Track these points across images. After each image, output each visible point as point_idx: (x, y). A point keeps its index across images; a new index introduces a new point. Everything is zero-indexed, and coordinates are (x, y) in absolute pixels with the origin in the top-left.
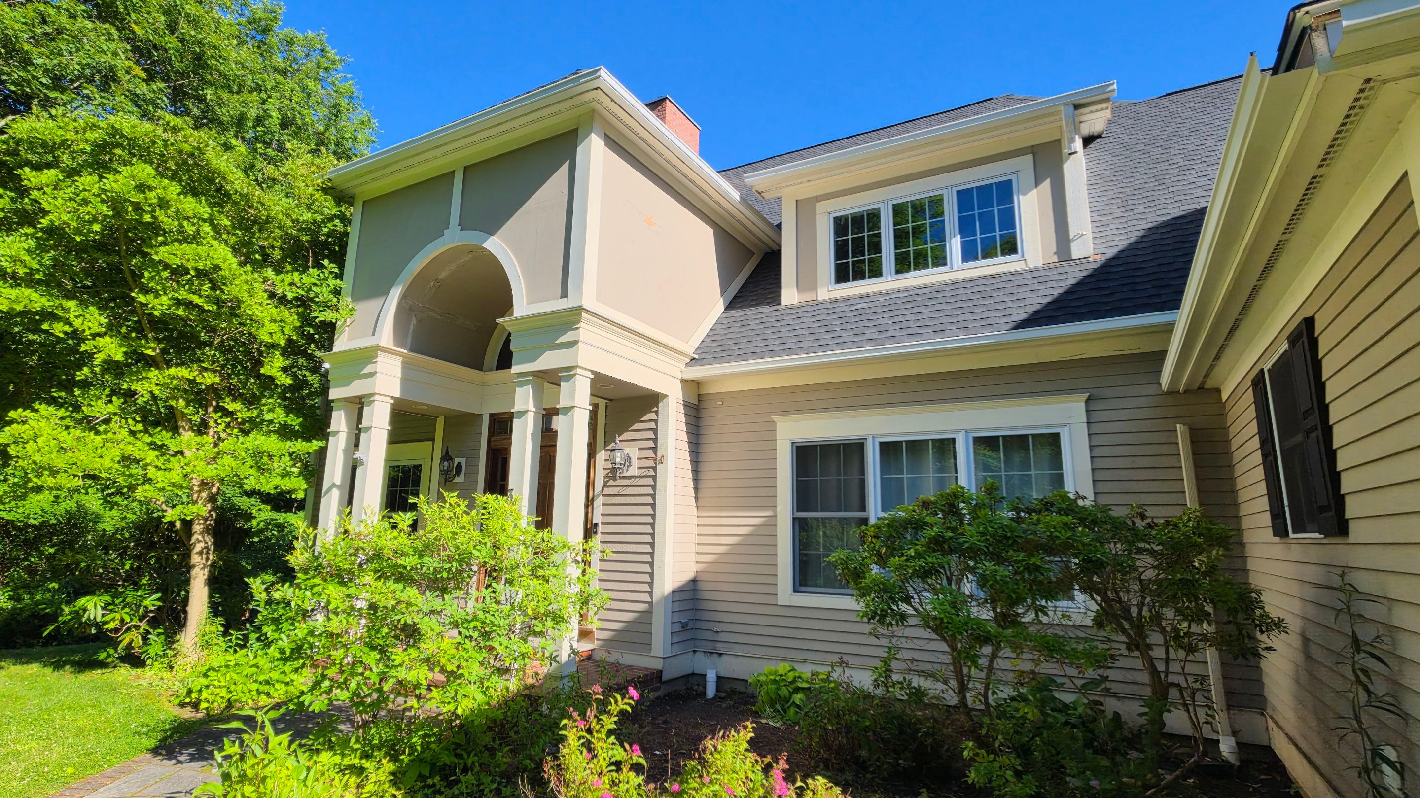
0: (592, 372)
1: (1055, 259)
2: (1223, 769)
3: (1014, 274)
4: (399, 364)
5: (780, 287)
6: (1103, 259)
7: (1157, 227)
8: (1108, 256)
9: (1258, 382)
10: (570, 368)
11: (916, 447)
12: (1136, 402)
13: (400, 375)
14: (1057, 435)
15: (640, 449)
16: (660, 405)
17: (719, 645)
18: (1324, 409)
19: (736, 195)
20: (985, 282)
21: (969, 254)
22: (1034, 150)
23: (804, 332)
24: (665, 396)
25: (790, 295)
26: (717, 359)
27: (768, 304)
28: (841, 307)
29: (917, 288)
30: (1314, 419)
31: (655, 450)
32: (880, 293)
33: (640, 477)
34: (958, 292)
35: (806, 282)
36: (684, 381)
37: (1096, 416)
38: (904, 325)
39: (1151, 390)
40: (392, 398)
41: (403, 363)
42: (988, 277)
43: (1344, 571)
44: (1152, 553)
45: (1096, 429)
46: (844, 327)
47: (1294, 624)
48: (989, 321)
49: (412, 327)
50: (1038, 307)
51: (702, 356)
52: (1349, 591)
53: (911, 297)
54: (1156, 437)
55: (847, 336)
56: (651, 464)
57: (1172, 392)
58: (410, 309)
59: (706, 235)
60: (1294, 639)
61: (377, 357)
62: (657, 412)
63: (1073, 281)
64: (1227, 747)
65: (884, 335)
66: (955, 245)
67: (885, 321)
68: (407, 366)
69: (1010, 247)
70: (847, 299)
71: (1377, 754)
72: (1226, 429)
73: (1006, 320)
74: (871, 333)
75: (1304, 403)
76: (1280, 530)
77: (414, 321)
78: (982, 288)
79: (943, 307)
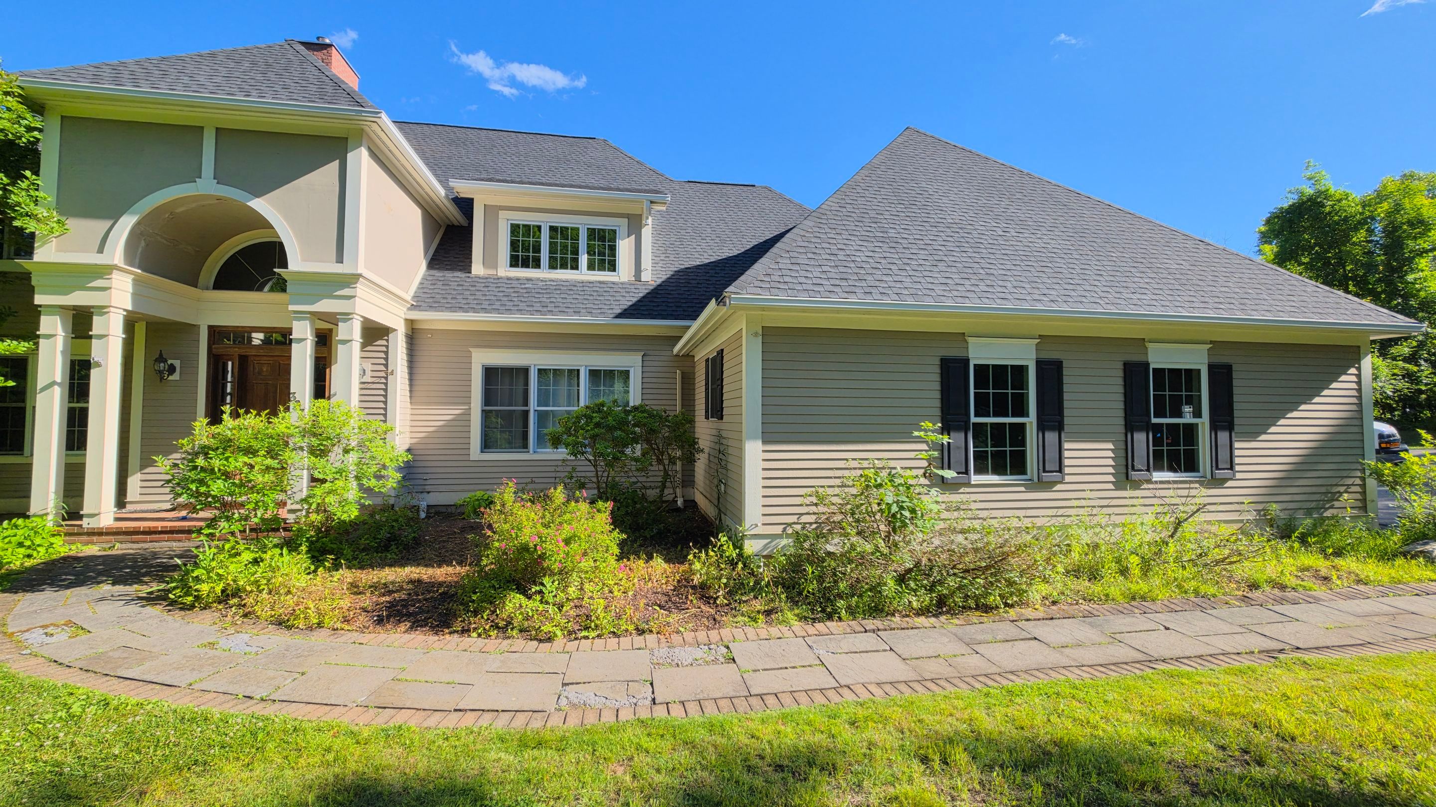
0: (362, 317)
1: (633, 279)
2: (678, 510)
3: (613, 283)
4: (130, 281)
5: (471, 262)
6: (655, 284)
7: (679, 271)
8: (658, 283)
9: (707, 360)
10: (348, 314)
11: (557, 372)
12: (663, 358)
13: (131, 290)
14: (629, 371)
15: (373, 364)
16: (390, 335)
17: (427, 487)
18: (722, 380)
19: (442, 192)
20: (598, 285)
21: (591, 267)
22: (628, 216)
23: (493, 298)
24: (396, 330)
25: (478, 269)
26: (431, 308)
27: (460, 270)
28: (515, 284)
29: (561, 281)
30: (719, 382)
31: (386, 366)
32: (538, 279)
33: (373, 383)
34: (585, 288)
35: (490, 261)
36: (406, 320)
37: (646, 363)
38: (557, 304)
39: (669, 353)
40: (125, 310)
41: (134, 280)
42: (600, 282)
43: (719, 430)
44: (668, 426)
45: (646, 369)
46: (520, 299)
47: (707, 450)
48: (602, 311)
49: (140, 250)
50: (625, 307)
51: (419, 304)
52: (720, 436)
53: (559, 286)
54: (667, 375)
55: (522, 306)
56: (383, 374)
57: (677, 355)
58: (142, 234)
59: (416, 214)
60: (706, 456)
61: (111, 274)
62: (387, 341)
63: (641, 295)
64: (680, 502)
65: (545, 309)
66: (584, 259)
67: (545, 300)
68: (137, 282)
69: (613, 267)
70: (518, 279)
71: (720, 481)
72: (694, 373)
73: (611, 311)
74: (537, 306)
75: (718, 376)
76: (707, 418)
77: (143, 244)
78: (598, 289)
79: (578, 297)
